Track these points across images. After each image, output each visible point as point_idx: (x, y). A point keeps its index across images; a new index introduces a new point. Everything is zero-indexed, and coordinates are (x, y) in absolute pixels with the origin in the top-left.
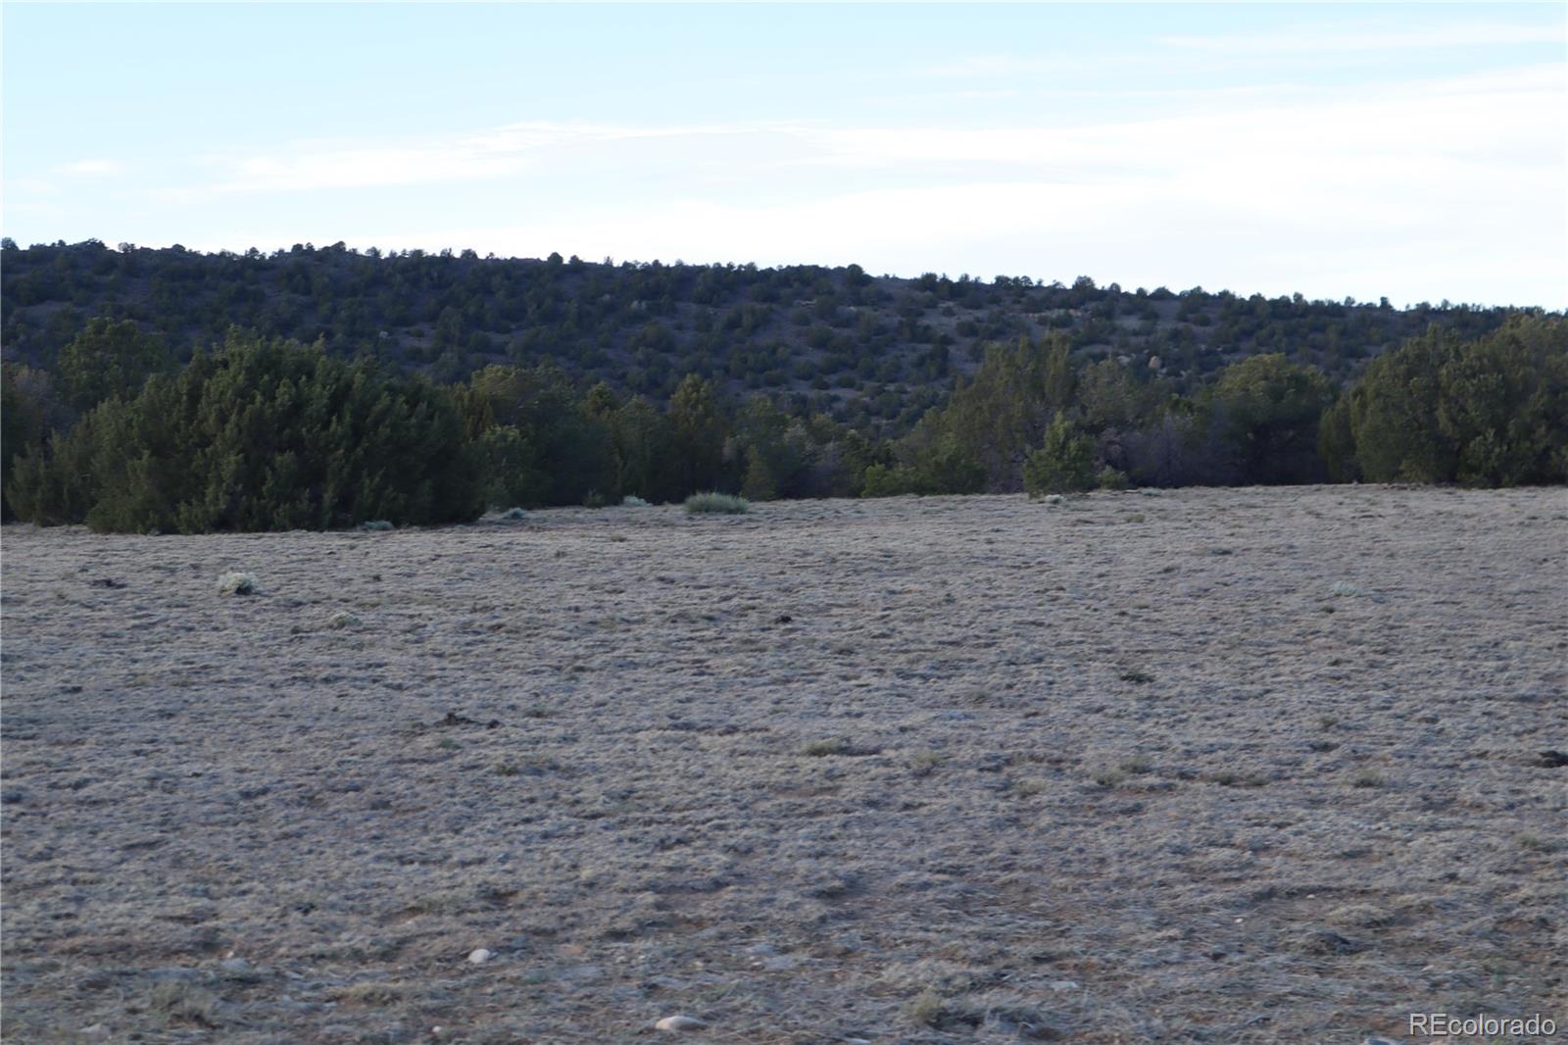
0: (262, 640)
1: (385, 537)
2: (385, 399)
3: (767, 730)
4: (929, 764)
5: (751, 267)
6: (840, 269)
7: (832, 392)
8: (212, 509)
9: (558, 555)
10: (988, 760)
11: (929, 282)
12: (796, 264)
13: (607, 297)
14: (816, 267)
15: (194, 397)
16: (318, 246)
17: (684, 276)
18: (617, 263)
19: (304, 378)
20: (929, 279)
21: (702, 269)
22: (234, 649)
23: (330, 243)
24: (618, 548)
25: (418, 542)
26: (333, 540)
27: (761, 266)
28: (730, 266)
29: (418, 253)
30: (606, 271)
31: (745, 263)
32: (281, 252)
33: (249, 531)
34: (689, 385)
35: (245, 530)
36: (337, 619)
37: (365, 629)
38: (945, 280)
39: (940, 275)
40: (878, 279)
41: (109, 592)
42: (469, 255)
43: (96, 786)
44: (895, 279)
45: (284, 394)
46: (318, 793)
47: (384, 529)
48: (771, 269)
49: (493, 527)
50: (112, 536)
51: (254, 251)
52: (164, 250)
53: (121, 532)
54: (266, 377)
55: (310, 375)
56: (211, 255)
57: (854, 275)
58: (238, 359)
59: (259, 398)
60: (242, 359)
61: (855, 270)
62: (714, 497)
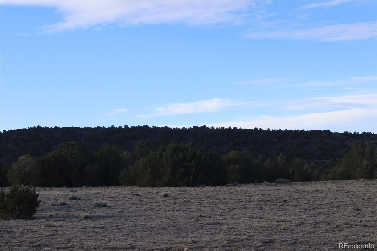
0: (166, 204)
1: (203, 188)
2: (204, 156)
3: (269, 218)
4: (301, 223)
5: (303, 130)
6: (324, 131)
7: (323, 161)
8: (164, 182)
9: (241, 190)
10: (314, 223)
11: (346, 134)
12: (314, 130)
13: (268, 138)
14: (319, 130)
15: (161, 156)
16: (199, 126)
17: (287, 132)
18: (271, 130)
19: (186, 152)
20: (346, 133)
21: (292, 131)
22: (160, 206)
23: (202, 126)
24: (256, 189)
25: (210, 189)
26: (191, 188)
27: (306, 130)
28: (298, 130)
29: (223, 128)
30: (268, 132)
31: (302, 130)
32: (190, 128)
33: (173, 187)
34: (281, 155)
35: (172, 186)
36: (184, 201)
37: (190, 203)
38: (350, 133)
39: (349, 132)
40: (334, 133)
41: (136, 196)
42: (235, 128)
43: (120, 226)
44: (338, 133)
45: (181, 155)
46: (166, 227)
47: (204, 186)
48: (308, 131)
49: (229, 186)
50: (142, 188)
51: (184, 128)
52: (163, 127)
53: (144, 187)
54: (177, 152)
55: (187, 152)
56: (174, 129)
57: (328, 132)
58: (171, 147)
59: (175, 156)
60: (172, 147)
61: (328, 131)
62: (282, 180)
